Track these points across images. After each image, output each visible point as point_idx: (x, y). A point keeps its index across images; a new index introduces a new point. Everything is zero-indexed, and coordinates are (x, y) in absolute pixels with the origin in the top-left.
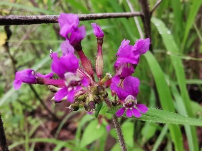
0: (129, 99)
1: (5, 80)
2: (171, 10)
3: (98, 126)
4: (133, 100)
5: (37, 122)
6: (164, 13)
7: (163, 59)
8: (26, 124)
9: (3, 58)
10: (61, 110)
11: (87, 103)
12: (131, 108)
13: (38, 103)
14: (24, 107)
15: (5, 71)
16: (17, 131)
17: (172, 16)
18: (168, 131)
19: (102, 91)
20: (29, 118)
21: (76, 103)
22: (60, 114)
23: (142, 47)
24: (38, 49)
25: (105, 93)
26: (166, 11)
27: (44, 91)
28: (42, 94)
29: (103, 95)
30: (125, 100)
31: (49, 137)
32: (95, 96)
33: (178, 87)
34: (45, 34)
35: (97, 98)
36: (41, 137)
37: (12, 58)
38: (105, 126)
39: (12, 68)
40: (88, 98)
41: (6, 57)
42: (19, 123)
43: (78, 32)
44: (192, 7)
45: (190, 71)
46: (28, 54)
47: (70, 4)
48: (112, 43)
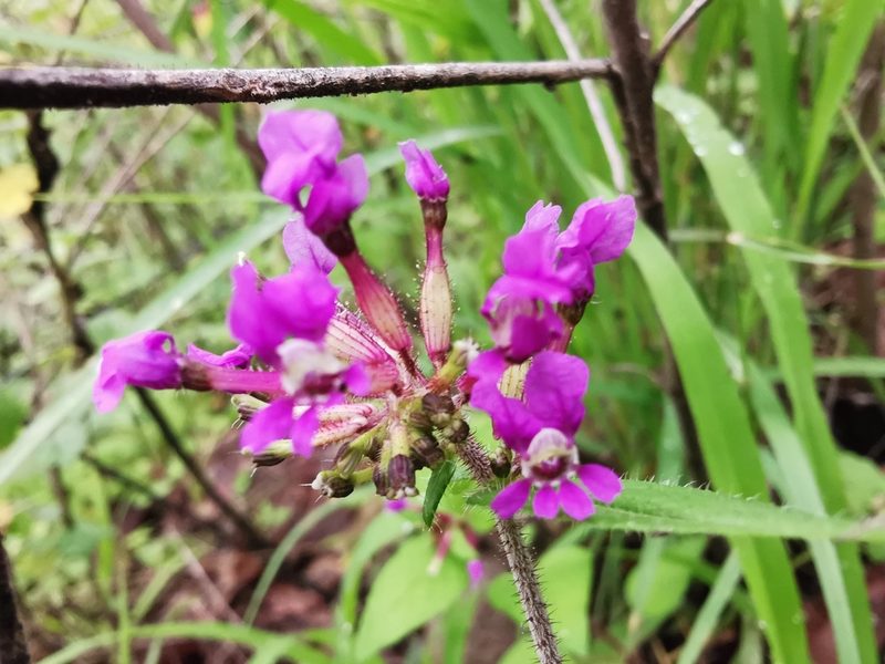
0: (547, 444)
1: (30, 373)
2: (745, 60)
3: (435, 565)
4: (563, 451)
5: (169, 553)
6: (716, 70)
7: (715, 271)
8: (123, 565)
9: (25, 277)
10: (276, 500)
11: (384, 465)
12: (555, 483)
13: (176, 469)
14: (114, 488)
15: (34, 334)
16: (83, 592)
17: (748, 82)
18: (742, 584)
19: (443, 415)
20: (138, 538)
21: (341, 464)
22: (271, 516)
23: (603, 231)
24: (176, 234)
25: (457, 424)
26: (727, 63)
27: (202, 419)
28: (191, 431)
29: (448, 432)
30: (531, 449)
31: (222, 619)
32: (415, 436)
33: (781, 391)
34: (206, 169)
35: (424, 444)
36: (189, 616)
37: (62, 274)
38: (461, 564)
39: (61, 319)
40: (386, 443)
41: (36, 268)
42: (92, 558)
43: (339, 180)
44: (833, 43)
45: (834, 320)
46: (128, 257)
47: (310, 40)
48: (495, 204)
